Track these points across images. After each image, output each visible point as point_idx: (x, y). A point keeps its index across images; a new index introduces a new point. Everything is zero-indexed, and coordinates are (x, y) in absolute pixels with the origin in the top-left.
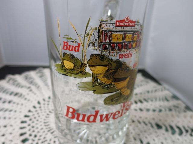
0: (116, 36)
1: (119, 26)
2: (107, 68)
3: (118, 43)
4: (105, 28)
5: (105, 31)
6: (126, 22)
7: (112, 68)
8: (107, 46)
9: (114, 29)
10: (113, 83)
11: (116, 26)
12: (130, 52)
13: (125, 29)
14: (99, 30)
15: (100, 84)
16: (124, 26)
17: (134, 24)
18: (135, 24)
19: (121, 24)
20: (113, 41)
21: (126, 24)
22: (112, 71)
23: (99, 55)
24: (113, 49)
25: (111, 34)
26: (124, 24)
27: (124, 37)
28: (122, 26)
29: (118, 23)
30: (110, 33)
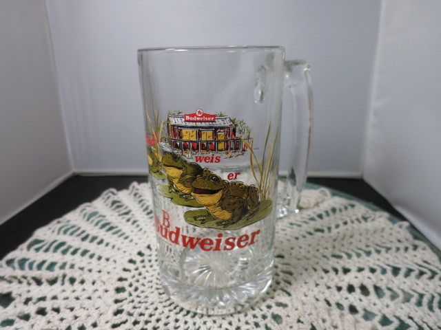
0: (187, 132)
1: (189, 121)
2: (181, 172)
3: (192, 142)
4: (173, 123)
5: (174, 126)
6: (198, 117)
7: (189, 172)
8: (178, 143)
9: (184, 124)
10: (192, 194)
11: (186, 121)
12: (213, 155)
13: (199, 124)
14: (168, 124)
15: (176, 191)
16: (196, 121)
17: (213, 118)
18: (215, 119)
19: (191, 119)
20: (184, 138)
21: (198, 119)
22: (188, 177)
23: (171, 153)
24: (186, 148)
25: (181, 130)
26: (195, 118)
27: (199, 135)
28: (193, 121)
29: (188, 118)
30: (179, 128)
